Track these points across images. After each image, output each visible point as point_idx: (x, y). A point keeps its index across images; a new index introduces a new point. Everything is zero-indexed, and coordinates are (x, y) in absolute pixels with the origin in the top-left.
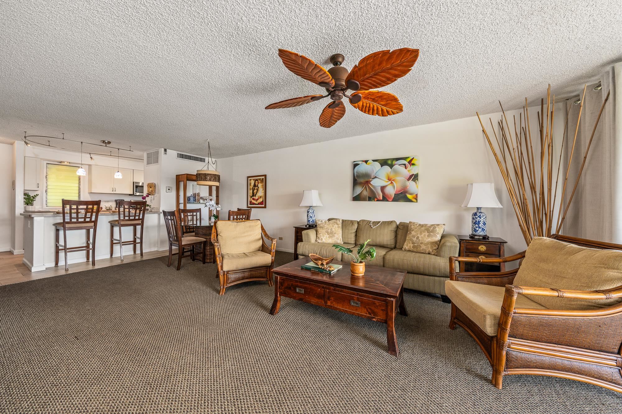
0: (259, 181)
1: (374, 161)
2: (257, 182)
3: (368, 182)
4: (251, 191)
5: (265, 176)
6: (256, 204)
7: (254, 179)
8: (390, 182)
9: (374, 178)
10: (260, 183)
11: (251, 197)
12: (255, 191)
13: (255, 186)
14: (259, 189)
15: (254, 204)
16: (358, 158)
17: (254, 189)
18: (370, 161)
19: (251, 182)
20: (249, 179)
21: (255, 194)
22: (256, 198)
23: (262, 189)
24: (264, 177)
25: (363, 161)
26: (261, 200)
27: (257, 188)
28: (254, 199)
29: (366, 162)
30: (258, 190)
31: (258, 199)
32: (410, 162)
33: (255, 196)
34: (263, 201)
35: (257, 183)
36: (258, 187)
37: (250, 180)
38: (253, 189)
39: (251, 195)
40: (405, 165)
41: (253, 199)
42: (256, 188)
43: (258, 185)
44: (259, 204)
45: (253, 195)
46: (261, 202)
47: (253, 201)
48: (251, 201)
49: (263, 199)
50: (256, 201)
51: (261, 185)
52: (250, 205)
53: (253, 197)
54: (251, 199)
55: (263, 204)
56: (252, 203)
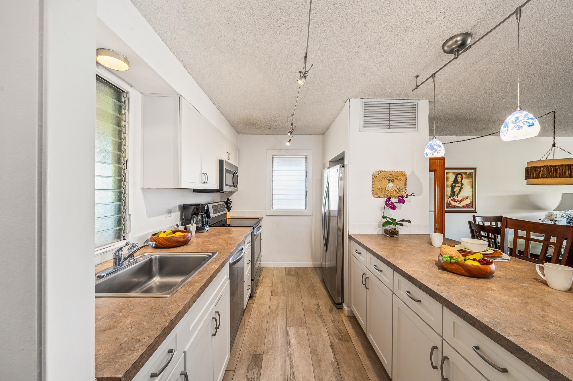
0: (464, 176)
2: (459, 176)
5: (475, 169)
6: (458, 207)
7: (454, 173)
10: (466, 178)
11: (450, 197)
12: (457, 189)
13: (456, 181)
14: (463, 186)
15: (454, 207)
17: (455, 186)
19: (448, 176)
21: (456, 193)
22: (460, 198)
23: (469, 187)
24: (473, 171)
26: (468, 202)
27: (460, 185)
28: (454, 200)
30: (461, 188)
31: (462, 201)
33: (457, 196)
34: (472, 203)
35: (459, 178)
36: (462, 184)
37: (446, 173)
38: (452, 186)
39: (449, 195)
41: (452, 200)
42: (457, 185)
43: (461, 181)
44: (465, 208)
45: (453, 194)
46: (468, 204)
47: (453, 203)
48: (449, 203)
49: (472, 200)
50: (459, 203)
51: (468, 182)
52: (447, 208)
53: (453, 197)
54: (450, 200)
55: (472, 208)
56: (450, 206)
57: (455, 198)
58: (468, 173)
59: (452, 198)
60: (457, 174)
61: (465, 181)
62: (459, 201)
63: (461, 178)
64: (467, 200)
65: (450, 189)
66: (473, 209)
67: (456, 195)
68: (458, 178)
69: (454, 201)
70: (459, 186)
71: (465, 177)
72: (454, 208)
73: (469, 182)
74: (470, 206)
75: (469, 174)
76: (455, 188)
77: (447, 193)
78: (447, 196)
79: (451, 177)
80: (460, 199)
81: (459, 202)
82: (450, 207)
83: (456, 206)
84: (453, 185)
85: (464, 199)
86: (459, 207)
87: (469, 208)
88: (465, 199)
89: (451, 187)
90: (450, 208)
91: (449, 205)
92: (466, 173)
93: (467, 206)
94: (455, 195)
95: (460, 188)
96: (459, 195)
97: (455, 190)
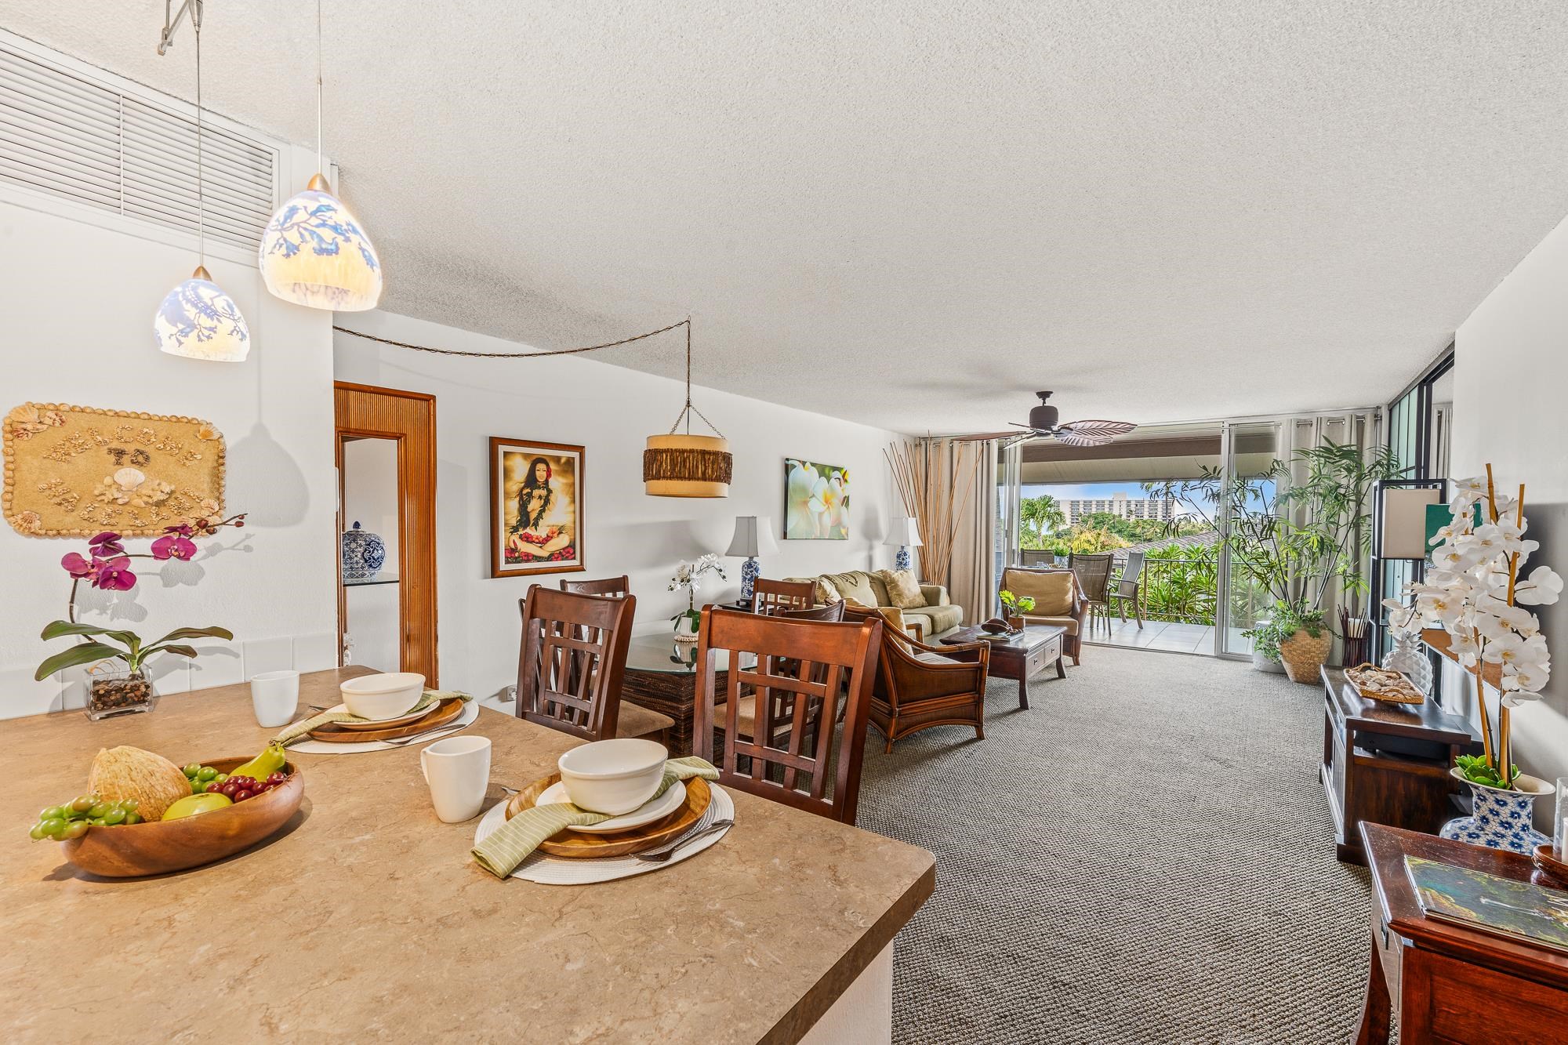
0: (553, 466)
1: (813, 464)
2: (541, 467)
3: (805, 503)
4: (514, 504)
5: (580, 449)
6: (539, 559)
7: (526, 456)
8: (827, 506)
9: (811, 497)
10: (559, 473)
11: (515, 529)
12: (534, 505)
13: (531, 481)
14: (552, 498)
15: (529, 558)
16: (795, 454)
17: (530, 495)
18: (808, 464)
19: (510, 463)
20: (502, 449)
21: (533, 516)
22: (542, 532)
23: (567, 500)
24: (576, 455)
25: (800, 461)
26: (562, 541)
27: (544, 492)
28: (527, 539)
29: (804, 463)
30: (547, 501)
31: (548, 538)
32: (844, 476)
33: (536, 525)
34: (572, 545)
35: (541, 473)
36: (550, 492)
37: (506, 454)
38: (520, 494)
39: (514, 522)
40: (839, 479)
41: (521, 537)
42: (536, 493)
43: (547, 482)
44: (557, 559)
45: (525, 520)
46: (564, 549)
47: (525, 547)
48: (513, 547)
49: (573, 537)
50: (541, 547)
51: (563, 484)
52: (507, 562)
53: (525, 528)
54: (515, 537)
55: (574, 558)
56: (517, 555)
57: (529, 531)
58: (563, 460)
59: (521, 532)
60: (535, 460)
61: (557, 483)
62: (541, 539)
63: (545, 474)
64: (561, 535)
65: (517, 506)
66: (576, 563)
67: (532, 522)
68: (537, 473)
69: (528, 541)
70: (540, 497)
71: (556, 471)
72: (528, 561)
73: (566, 484)
74: (568, 552)
75: (565, 463)
76: (530, 502)
77: (508, 517)
78: (506, 524)
79: (520, 469)
80: (544, 536)
81: (539, 543)
82: (516, 558)
83: (533, 556)
84: (525, 492)
85: (553, 533)
86: (540, 557)
87: (567, 558)
88: (555, 535)
89: (518, 498)
90: (517, 561)
91: (513, 555)
92: (557, 459)
93: (560, 553)
94: (530, 523)
95: (543, 501)
96: (541, 522)
97: (530, 508)
